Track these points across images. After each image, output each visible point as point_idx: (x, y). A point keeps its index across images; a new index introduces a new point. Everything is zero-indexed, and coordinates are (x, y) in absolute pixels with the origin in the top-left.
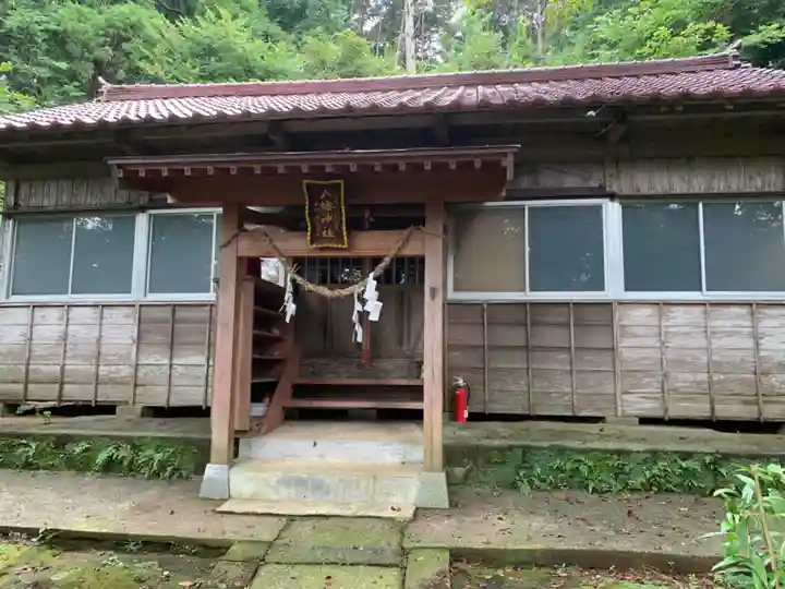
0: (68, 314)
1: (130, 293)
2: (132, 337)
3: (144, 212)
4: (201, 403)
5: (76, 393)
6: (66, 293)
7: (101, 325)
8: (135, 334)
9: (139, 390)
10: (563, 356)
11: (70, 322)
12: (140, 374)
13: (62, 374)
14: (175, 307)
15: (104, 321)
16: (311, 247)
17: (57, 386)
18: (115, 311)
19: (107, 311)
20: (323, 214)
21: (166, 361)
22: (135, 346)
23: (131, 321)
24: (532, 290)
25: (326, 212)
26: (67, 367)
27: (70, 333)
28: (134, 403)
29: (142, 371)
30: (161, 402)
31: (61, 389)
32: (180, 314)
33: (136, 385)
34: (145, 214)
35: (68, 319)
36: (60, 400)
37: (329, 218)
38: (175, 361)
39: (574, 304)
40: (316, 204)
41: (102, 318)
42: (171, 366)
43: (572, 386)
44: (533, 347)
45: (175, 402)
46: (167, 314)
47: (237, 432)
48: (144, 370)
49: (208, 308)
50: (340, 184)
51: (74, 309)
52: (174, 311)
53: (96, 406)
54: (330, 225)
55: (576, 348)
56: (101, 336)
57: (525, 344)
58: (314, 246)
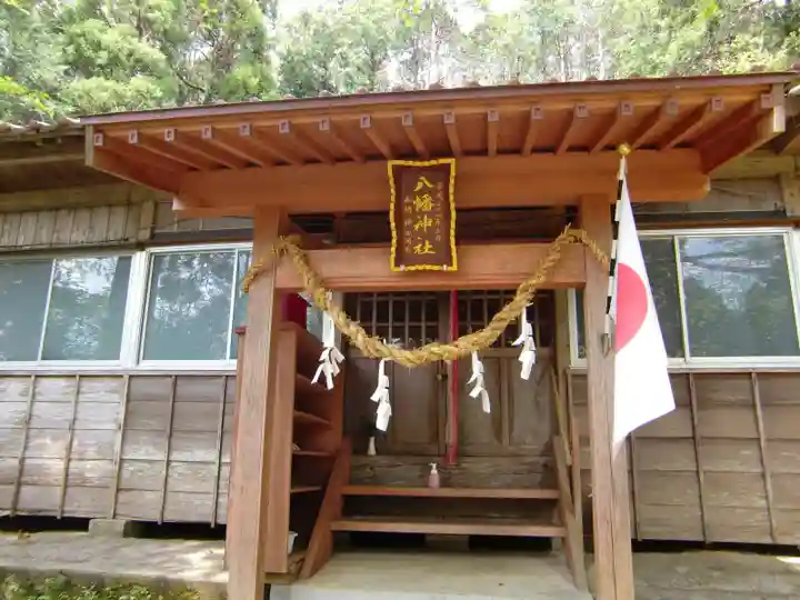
0: (35, 387)
1: (118, 358)
2: (116, 420)
3: (143, 250)
4: (210, 519)
5: (35, 500)
6: (35, 359)
7: (77, 402)
8: (122, 416)
9: (123, 497)
10: (749, 452)
11: (38, 398)
12: (126, 474)
13: (21, 472)
14: (177, 378)
15: (81, 398)
16: (397, 269)
17: (12, 488)
18: (96, 384)
19: (86, 385)
20: (417, 215)
21: (162, 456)
22: (120, 435)
23: (116, 397)
24: (693, 354)
25: (422, 213)
26: (28, 461)
27: (35, 412)
28: (115, 516)
29: (128, 468)
30: (153, 515)
31: (17, 493)
32: (183, 388)
33: (118, 490)
34: (144, 253)
35: (34, 395)
36: (15, 509)
37: (427, 223)
38: (175, 456)
39: (758, 374)
40: (407, 200)
41: (78, 393)
42: (169, 462)
43: (767, 498)
44: (702, 438)
45: (172, 516)
46: (164, 388)
47: (269, 575)
48: (131, 468)
49: (222, 381)
50: (449, 165)
51: (44, 381)
52: (175, 385)
53: (63, 518)
54: (428, 235)
55: (768, 440)
56: (75, 419)
57: (690, 434)
58: (402, 268)
